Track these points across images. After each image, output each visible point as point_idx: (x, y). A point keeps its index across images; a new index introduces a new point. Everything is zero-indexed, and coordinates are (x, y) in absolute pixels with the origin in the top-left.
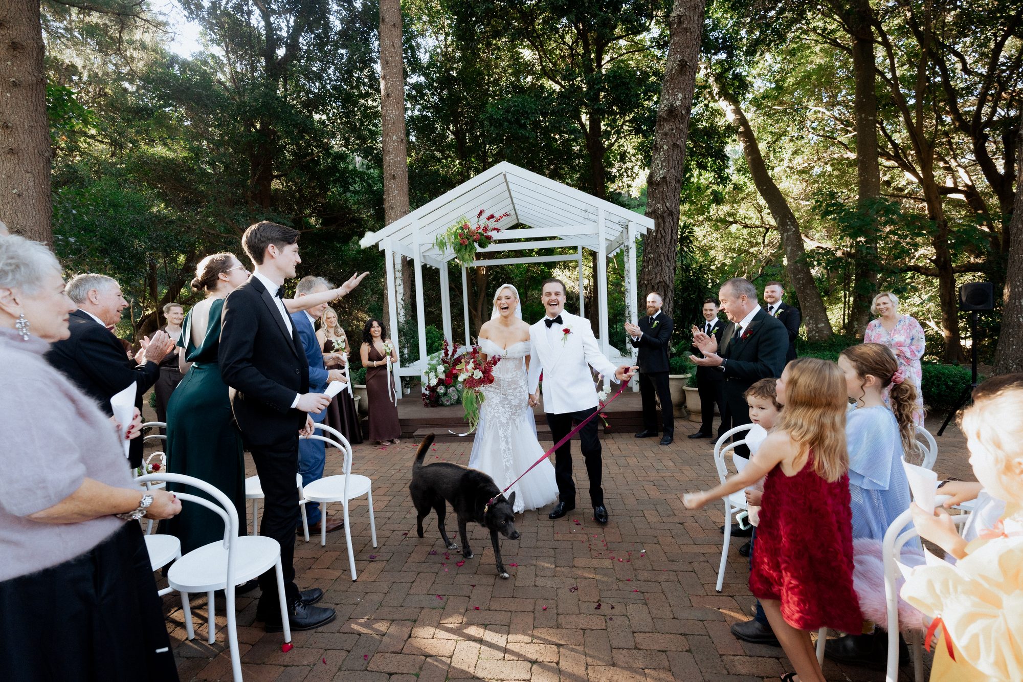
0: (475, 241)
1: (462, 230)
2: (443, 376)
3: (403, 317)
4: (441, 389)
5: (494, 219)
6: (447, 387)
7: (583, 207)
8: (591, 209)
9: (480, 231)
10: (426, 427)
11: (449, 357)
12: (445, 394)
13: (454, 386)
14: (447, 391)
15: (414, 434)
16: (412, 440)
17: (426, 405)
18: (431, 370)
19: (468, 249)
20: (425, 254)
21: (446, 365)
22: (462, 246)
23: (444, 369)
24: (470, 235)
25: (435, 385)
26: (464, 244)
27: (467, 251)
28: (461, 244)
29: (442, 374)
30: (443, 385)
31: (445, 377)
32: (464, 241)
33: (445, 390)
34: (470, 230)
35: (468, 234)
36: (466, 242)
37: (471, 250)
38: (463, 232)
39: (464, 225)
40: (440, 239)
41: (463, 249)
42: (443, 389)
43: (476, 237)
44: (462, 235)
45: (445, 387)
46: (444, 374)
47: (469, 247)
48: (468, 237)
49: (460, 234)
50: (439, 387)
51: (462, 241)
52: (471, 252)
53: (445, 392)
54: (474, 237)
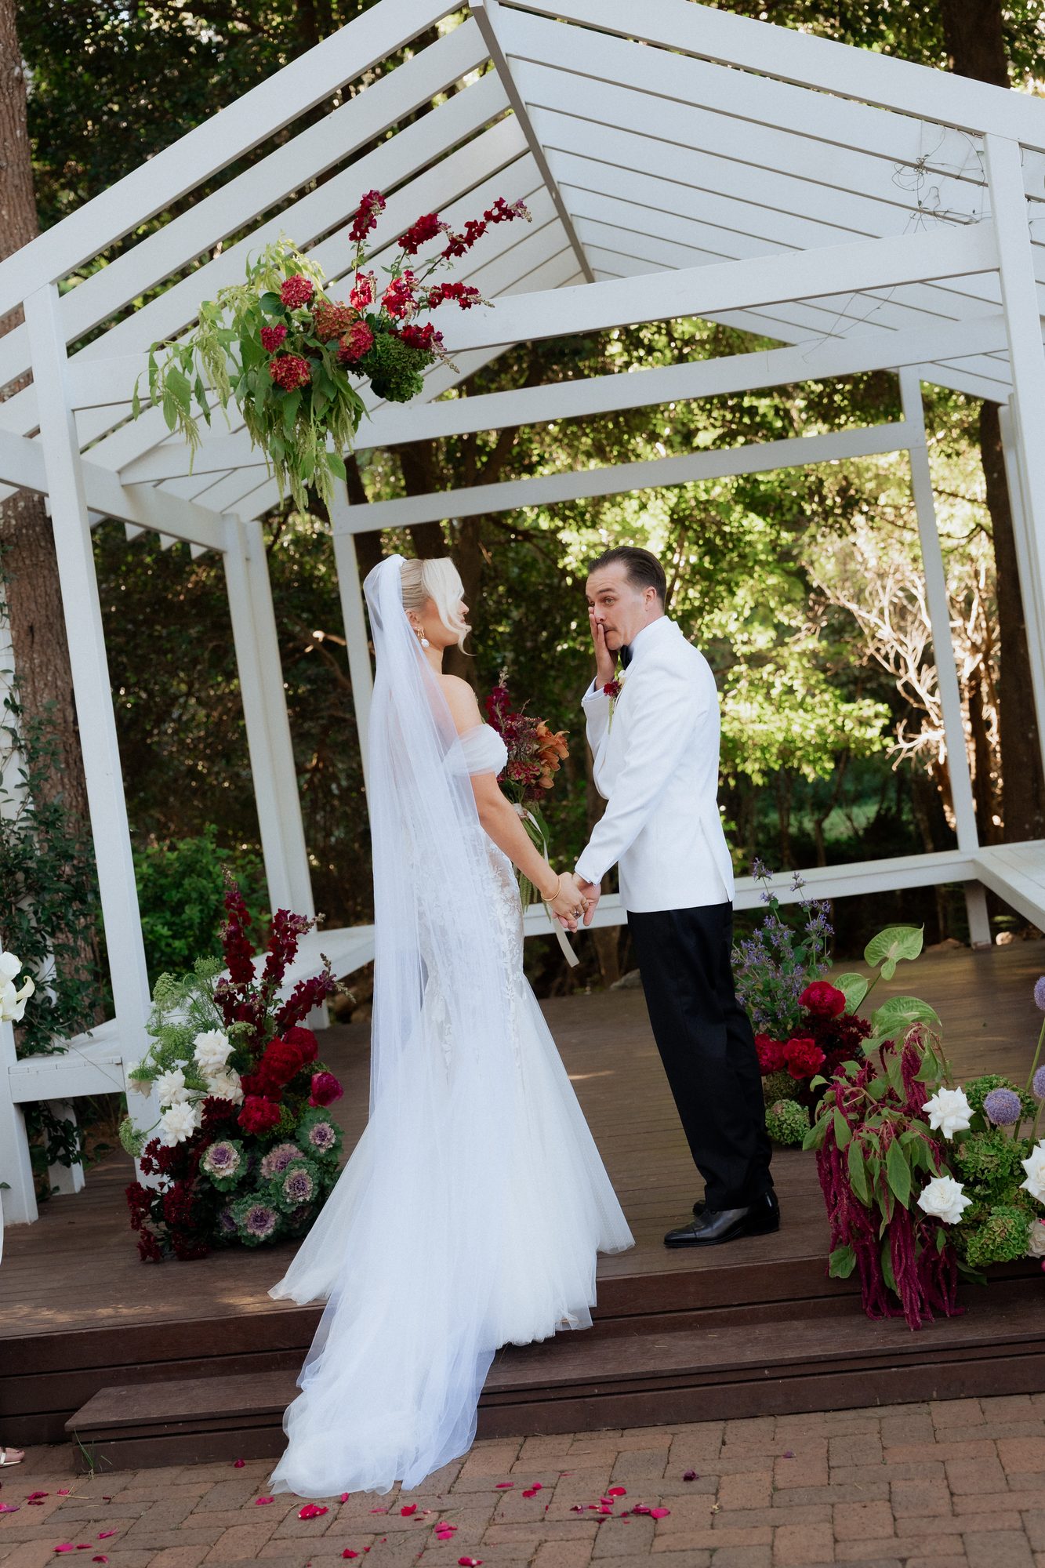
0: (350, 362)
1: (279, 310)
2: (228, 1088)
3: (19, 795)
4: (223, 1156)
5: (440, 242)
6: (255, 1145)
7: (906, 139)
8: (951, 151)
9: (375, 308)
10: (144, 1378)
11: (257, 982)
12: (248, 1183)
13: (292, 1137)
14: (254, 1164)
15: (78, 1419)
16: (62, 1453)
17: (151, 1252)
18: (165, 1061)
19: (319, 407)
20: (132, 477)
21: (239, 1026)
22: (281, 395)
23: (231, 1049)
24: (320, 333)
25: (187, 1138)
26: (293, 381)
27: (312, 415)
28: (278, 386)
29: (223, 1075)
30: (231, 1138)
31: (240, 1091)
32: (291, 369)
33: (242, 1159)
34: (318, 310)
35: (312, 327)
36: (300, 372)
37: (331, 410)
38: (280, 323)
39: (283, 285)
40: (167, 371)
41: (290, 410)
42: (235, 1155)
43: (352, 340)
44: (280, 335)
45: (242, 1147)
46: (235, 1076)
47: (322, 394)
48: (313, 344)
49: (266, 334)
50: (212, 1149)
51: (281, 369)
52: (336, 421)
53: (243, 1173)
54: (344, 339)
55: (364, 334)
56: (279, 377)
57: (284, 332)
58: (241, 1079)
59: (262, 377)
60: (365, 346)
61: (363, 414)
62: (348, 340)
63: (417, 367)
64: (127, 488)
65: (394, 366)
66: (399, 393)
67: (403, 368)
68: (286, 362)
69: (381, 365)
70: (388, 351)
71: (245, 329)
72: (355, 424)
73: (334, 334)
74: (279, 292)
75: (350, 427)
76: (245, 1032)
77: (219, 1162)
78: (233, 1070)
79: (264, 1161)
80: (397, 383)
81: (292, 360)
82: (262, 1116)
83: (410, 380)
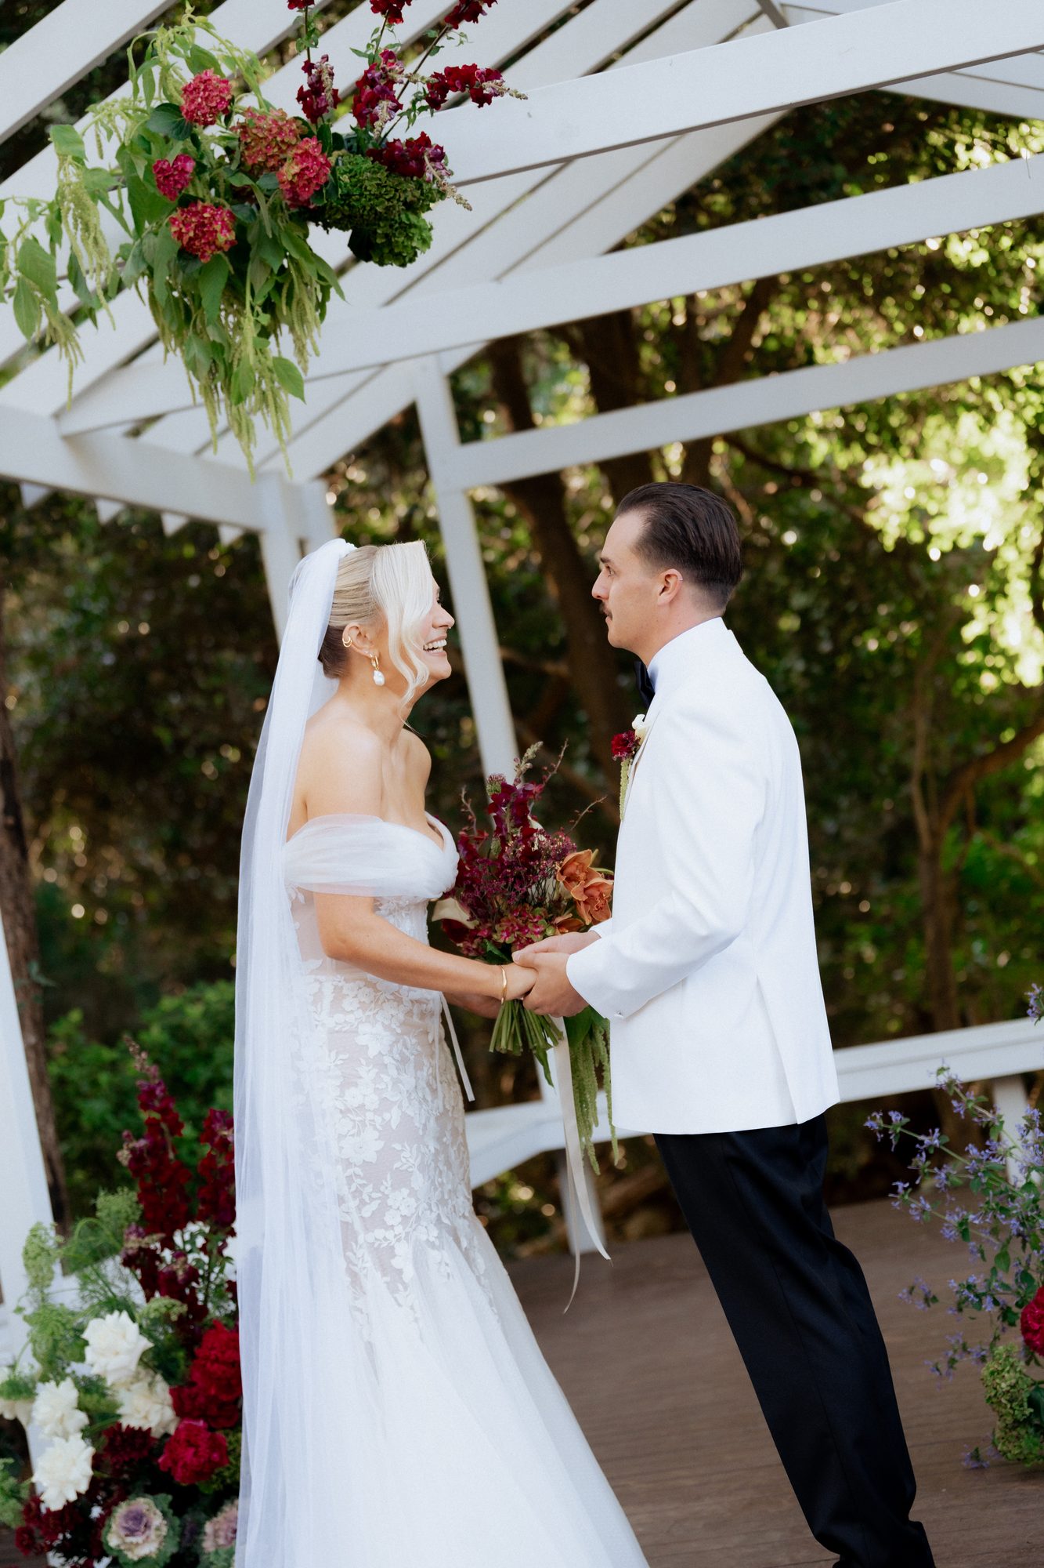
0: (306, 208)
1: (181, 130)
2: (153, 1410)
6: (192, 1503)
14: (191, 1533)
20: (76, 423)
21: (160, 1305)
22: (193, 268)
23: (145, 1344)
24: (250, 163)
25: (79, 1494)
26: (208, 243)
27: (248, 298)
28: (187, 254)
29: (142, 1386)
30: (151, 1491)
31: (169, 1413)
32: (203, 225)
33: (171, 1527)
34: (243, 127)
35: (237, 155)
36: (218, 227)
37: (278, 287)
38: (185, 151)
39: (185, 90)
40: (19, 244)
41: (212, 291)
42: (157, 1520)
43: (296, 169)
44: (183, 172)
45: (171, 1505)
46: (162, 1388)
47: (263, 262)
48: (241, 181)
49: (162, 171)
50: (122, 1510)
51: (187, 225)
52: (289, 304)
53: (173, 1549)
54: (284, 169)
55: (315, 158)
56: (186, 239)
57: (190, 166)
58: (172, 1392)
59: (163, 240)
60: (317, 177)
61: (332, 291)
62: (291, 170)
63: (415, 207)
64: (73, 440)
65: (372, 208)
66: (391, 251)
67: (387, 209)
68: (195, 214)
69: (351, 207)
70: (359, 184)
71: (132, 166)
72: (321, 306)
73: (272, 163)
74: (181, 101)
75: (312, 314)
76: (167, 1316)
77: (131, 1532)
78: (159, 1377)
79: (209, 1527)
80: (386, 236)
81: (205, 209)
82: (195, 1454)
83: (407, 228)
